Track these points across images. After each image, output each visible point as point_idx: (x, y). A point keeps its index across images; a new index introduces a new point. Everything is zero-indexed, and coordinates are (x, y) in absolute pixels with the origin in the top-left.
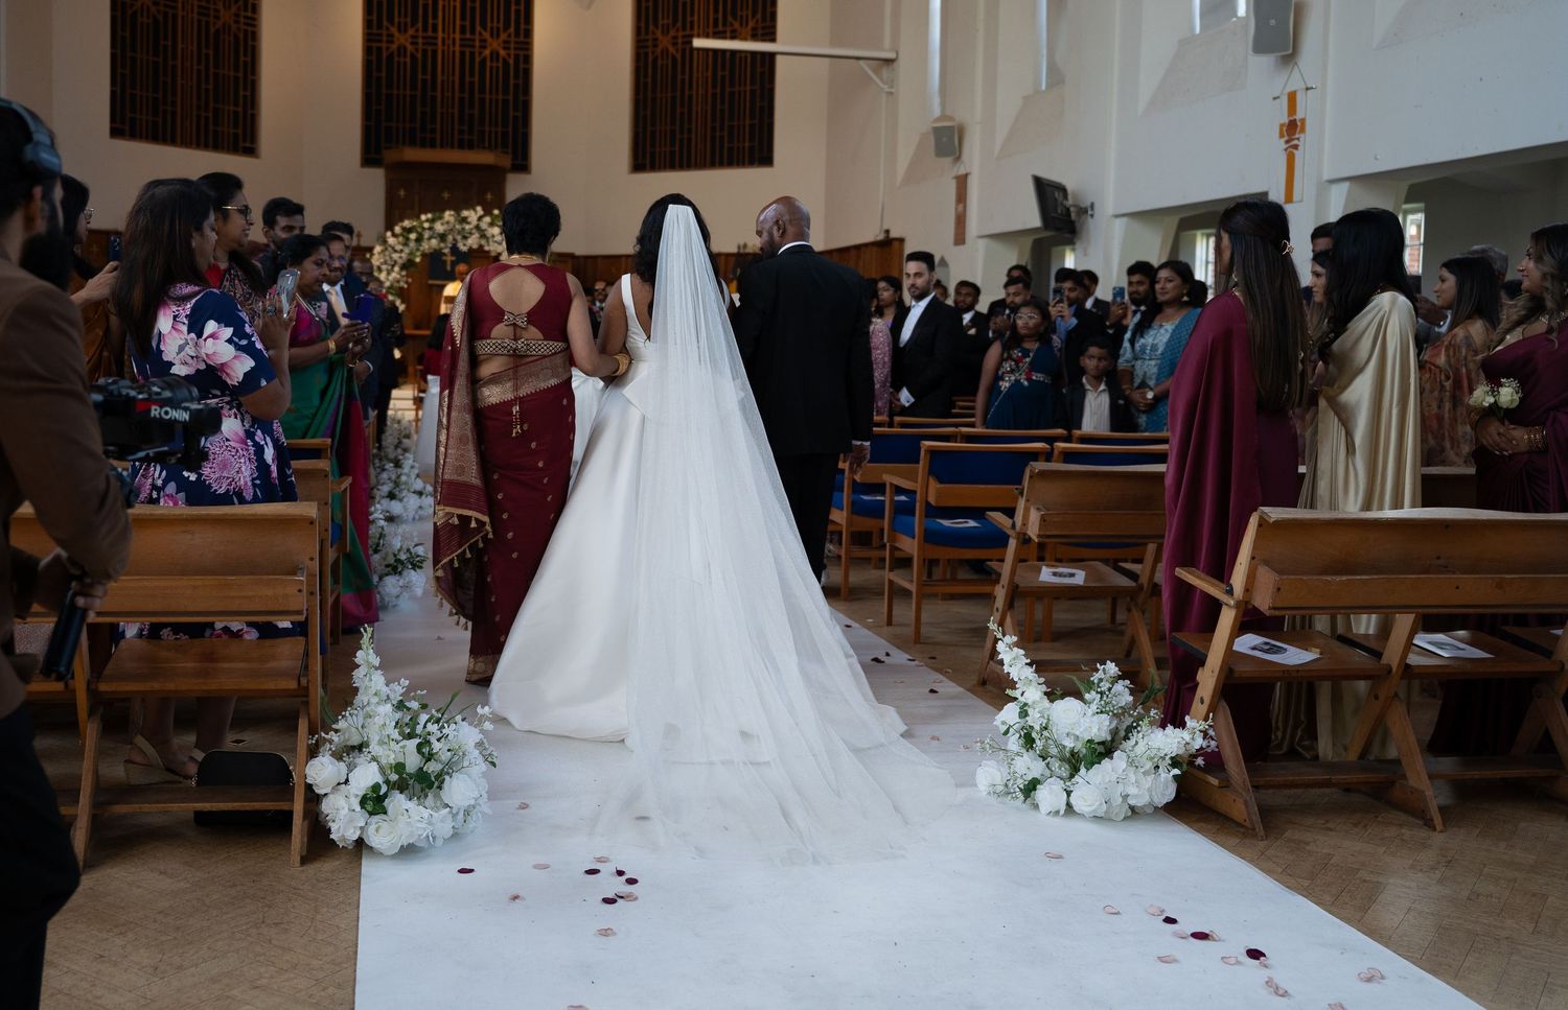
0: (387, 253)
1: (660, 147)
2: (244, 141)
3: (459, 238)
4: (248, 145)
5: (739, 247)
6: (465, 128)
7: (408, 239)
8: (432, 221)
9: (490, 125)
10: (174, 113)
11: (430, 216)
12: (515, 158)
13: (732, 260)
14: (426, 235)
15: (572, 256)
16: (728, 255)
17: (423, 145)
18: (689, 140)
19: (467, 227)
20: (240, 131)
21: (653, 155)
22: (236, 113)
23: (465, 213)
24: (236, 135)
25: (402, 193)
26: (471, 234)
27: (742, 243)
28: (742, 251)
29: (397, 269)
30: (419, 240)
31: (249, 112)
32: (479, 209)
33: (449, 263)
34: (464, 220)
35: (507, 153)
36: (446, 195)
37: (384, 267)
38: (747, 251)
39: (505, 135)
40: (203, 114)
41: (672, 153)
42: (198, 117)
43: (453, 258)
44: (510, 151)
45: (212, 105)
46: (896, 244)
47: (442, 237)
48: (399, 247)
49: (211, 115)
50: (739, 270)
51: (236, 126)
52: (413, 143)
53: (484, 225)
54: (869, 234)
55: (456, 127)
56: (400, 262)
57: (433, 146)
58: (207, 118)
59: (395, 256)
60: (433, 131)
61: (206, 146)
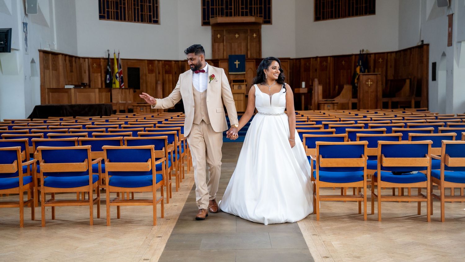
1: (326, 9)
2: (154, 18)
4: (155, 19)
5: (360, 51)
6: (244, 6)
9: (254, 5)
10: (124, 8)
12: (265, 18)
13: (358, 57)
15: (289, 59)
16: (356, 55)
17: (227, 16)
18: (339, 5)
20: (152, 14)
21: (323, 12)
22: (150, 6)
24: (150, 15)
25: (219, 36)
27: (362, 50)
28: (362, 53)
31: (155, 5)
33: (237, 65)
35: (262, 16)
36: (237, 36)
38: (364, 53)
39: (261, 8)
40: (136, 7)
41: (332, 11)
42: (135, 9)
43: (239, 63)
44: (263, 15)
45: (140, 4)
46: (425, 47)
49: (140, 8)
50: (360, 61)
51: (150, 12)
52: (222, 15)
54: (415, 43)
55: (240, 6)
57: (231, 15)
58: (138, 9)
60: (231, 9)
61: (138, 21)
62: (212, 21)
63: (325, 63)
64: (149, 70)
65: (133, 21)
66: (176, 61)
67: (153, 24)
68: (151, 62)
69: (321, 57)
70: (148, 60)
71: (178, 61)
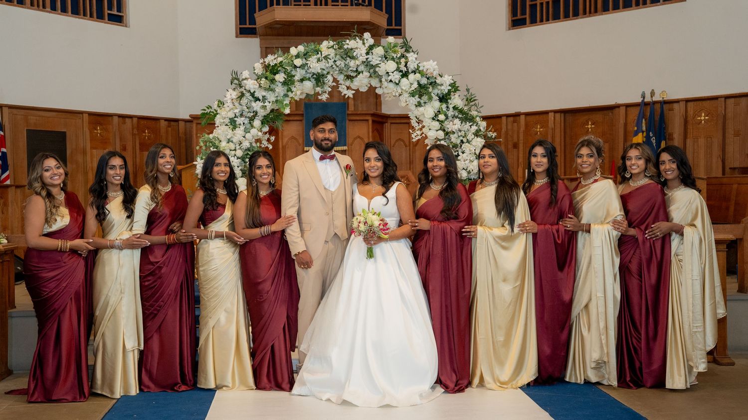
0: (244, 101)
2: (110, 8)
3: (341, 78)
4: (114, 12)
5: (643, 96)
7: (273, 81)
8: (306, 55)
11: (301, 48)
13: (634, 113)
14: (298, 74)
16: (628, 106)
19: (352, 64)
23: (350, 44)
26: (358, 73)
28: (648, 99)
29: (257, 123)
30: (289, 82)
32: (367, 35)
34: (348, 54)
37: (239, 120)
38: (657, 98)
47: (319, 79)
48: (259, 94)
53: (375, 59)
56: (262, 113)
59: (257, 106)
61: (64, 10)
62: (262, 18)
63: (539, 129)
64: (92, 139)
65: (49, 10)
66: (169, 120)
67: (105, 23)
68: (99, 119)
69: (527, 114)
70: (91, 114)
71: (176, 121)
